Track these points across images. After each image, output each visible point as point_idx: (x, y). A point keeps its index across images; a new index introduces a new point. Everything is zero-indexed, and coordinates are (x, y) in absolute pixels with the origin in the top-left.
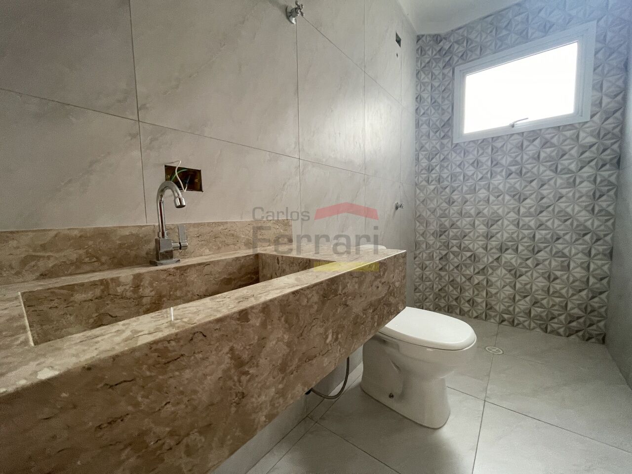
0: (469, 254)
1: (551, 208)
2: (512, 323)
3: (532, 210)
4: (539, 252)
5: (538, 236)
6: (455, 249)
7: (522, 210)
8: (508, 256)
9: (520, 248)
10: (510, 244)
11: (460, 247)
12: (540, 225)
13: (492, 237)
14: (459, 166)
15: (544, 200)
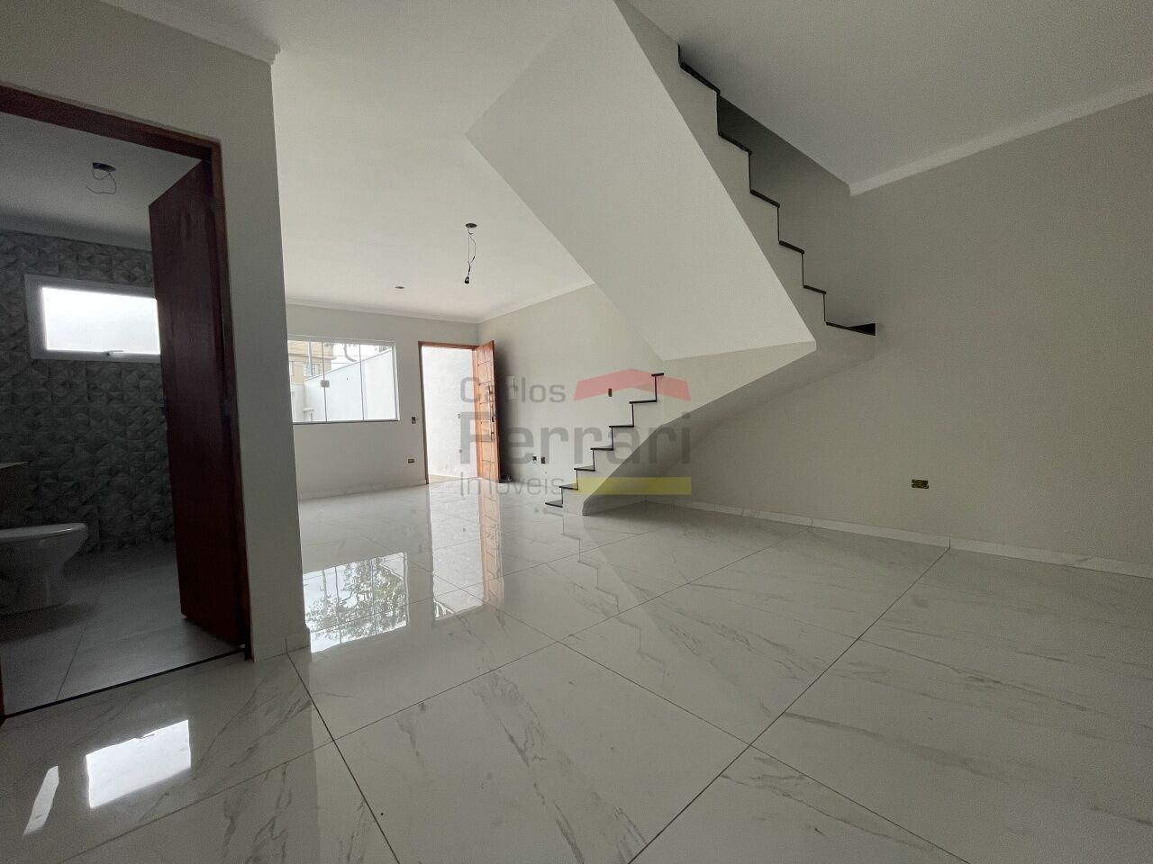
0: (70, 484)
1: (155, 432)
2: (133, 543)
3: (139, 433)
4: (150, 470)
5: (147, 456)
6: (49, 480)
7: (129, 434)
8: (120, 478)
9: (132, 470)
10: (120, 466)
11: (56, 478)
12: (148, 447)
13: (98, 462)
14: (44, 385)
15: (148, 426)
